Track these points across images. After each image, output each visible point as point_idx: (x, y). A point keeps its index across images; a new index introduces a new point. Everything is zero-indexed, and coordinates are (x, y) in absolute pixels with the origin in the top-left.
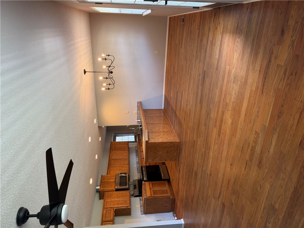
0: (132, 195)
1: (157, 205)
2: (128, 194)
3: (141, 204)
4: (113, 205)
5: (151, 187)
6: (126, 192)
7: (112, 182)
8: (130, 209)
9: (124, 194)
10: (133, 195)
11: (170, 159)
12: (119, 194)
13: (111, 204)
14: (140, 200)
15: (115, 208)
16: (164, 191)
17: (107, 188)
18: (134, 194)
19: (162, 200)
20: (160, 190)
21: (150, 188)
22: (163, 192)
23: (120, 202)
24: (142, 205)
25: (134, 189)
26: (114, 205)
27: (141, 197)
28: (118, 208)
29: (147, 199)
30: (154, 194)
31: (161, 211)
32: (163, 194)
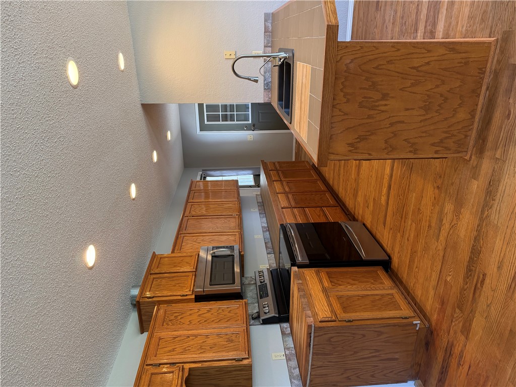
0: (253, 319)
1: (356, 352)
2: (241, 312)
3: (288, 349)
4: (181, 353)
5: (326, 284)
6: (234, 305)
7: (184, 274)
8: (249, 368)
9: (226, 313)
10: (258, 317)
11: (433, 145)
12: (209, 311)
13: (173, 350)
14: (283, 333)
15: (187, 366)
16: (380, 299)
17: (165, 293)
18: (262, 313)
19: (380, 333)
20: (364, 296)
21: (325, 290)
22: (378, 303)
23: (210, 341)
24: (294, 352)
25: (261, 297)
26: (185, 351)
27: (286, 325)
28: (199, 365)
29: (320, 328)
30: (345, 309)
31: (373, 376)
32: (380, 309)
